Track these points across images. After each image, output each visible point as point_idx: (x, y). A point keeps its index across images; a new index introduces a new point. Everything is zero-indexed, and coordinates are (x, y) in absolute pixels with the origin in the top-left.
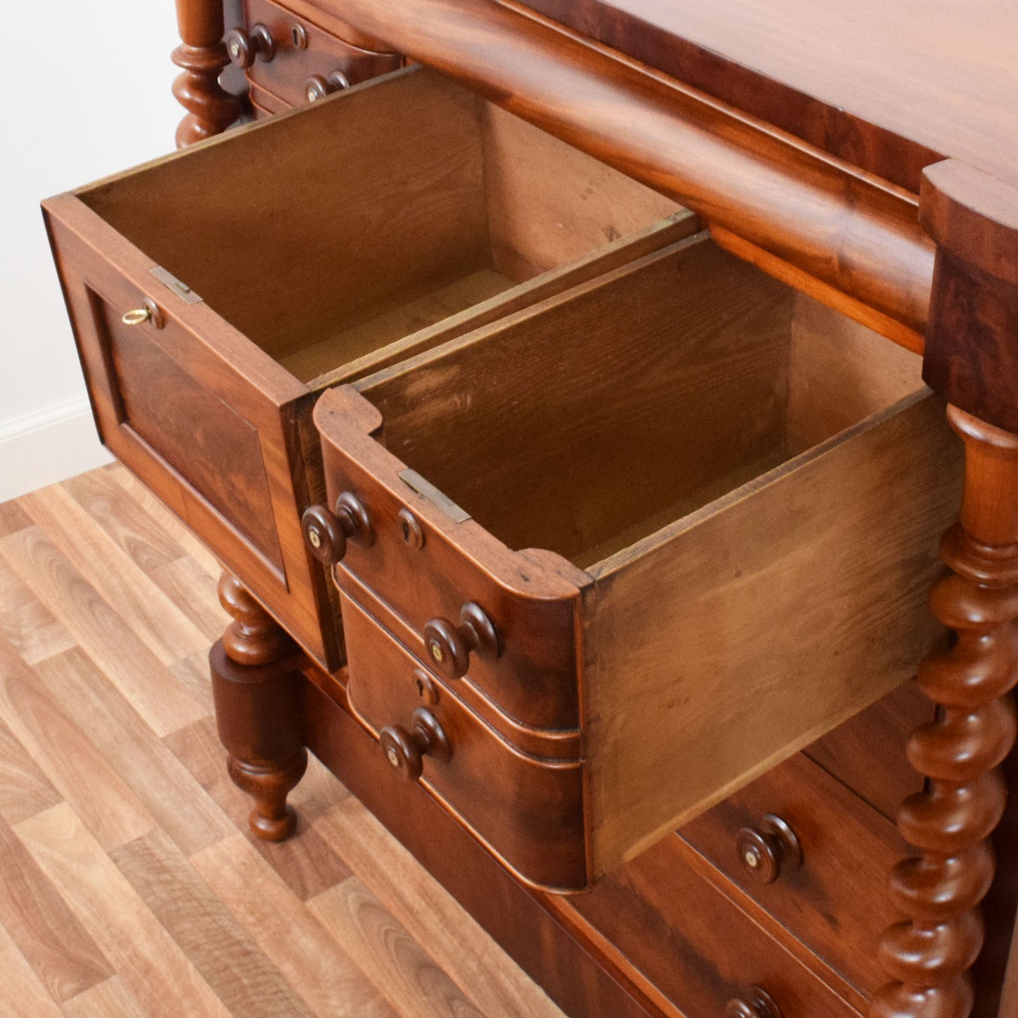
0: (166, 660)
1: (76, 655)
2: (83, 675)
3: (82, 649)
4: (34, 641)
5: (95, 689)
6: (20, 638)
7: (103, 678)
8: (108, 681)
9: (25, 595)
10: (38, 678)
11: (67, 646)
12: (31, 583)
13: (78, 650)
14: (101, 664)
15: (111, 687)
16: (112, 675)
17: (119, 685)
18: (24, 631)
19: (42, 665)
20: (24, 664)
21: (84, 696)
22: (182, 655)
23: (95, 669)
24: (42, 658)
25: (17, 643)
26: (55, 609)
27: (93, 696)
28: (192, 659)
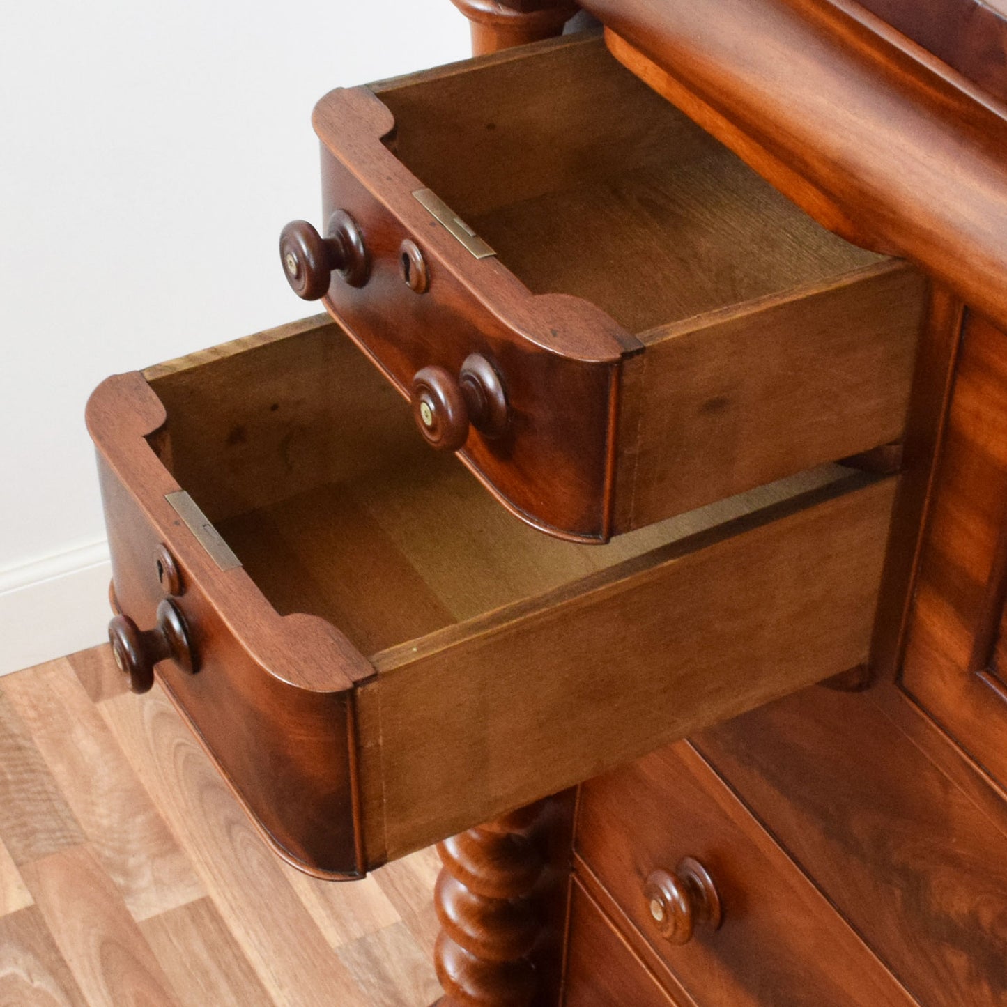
0: (333, 937)
1: (203, 911)
2: (211, 948)
3: (212, 902)
4: (144, 881)
5: (227, 976)
6: (126, 873)
7: (241, 958)
8: (246, 961)
9: (138, 799)
10: (147, 947)
11: (193, 896)
12: (148, 781)
13: (206, 902)
14: (238, 932)
15: (251, 973)
16: (252, 955)
17: (263, 972)
18: (132, 862)
19: (154, 922)
20: (129, 920)
21: (211, 986)
22: (357, 933)
23: (231, 942)
24: (155, 911)
25: (120, 881)
26: (179, 830)
27: (224, 987)
28: (370, 940)
